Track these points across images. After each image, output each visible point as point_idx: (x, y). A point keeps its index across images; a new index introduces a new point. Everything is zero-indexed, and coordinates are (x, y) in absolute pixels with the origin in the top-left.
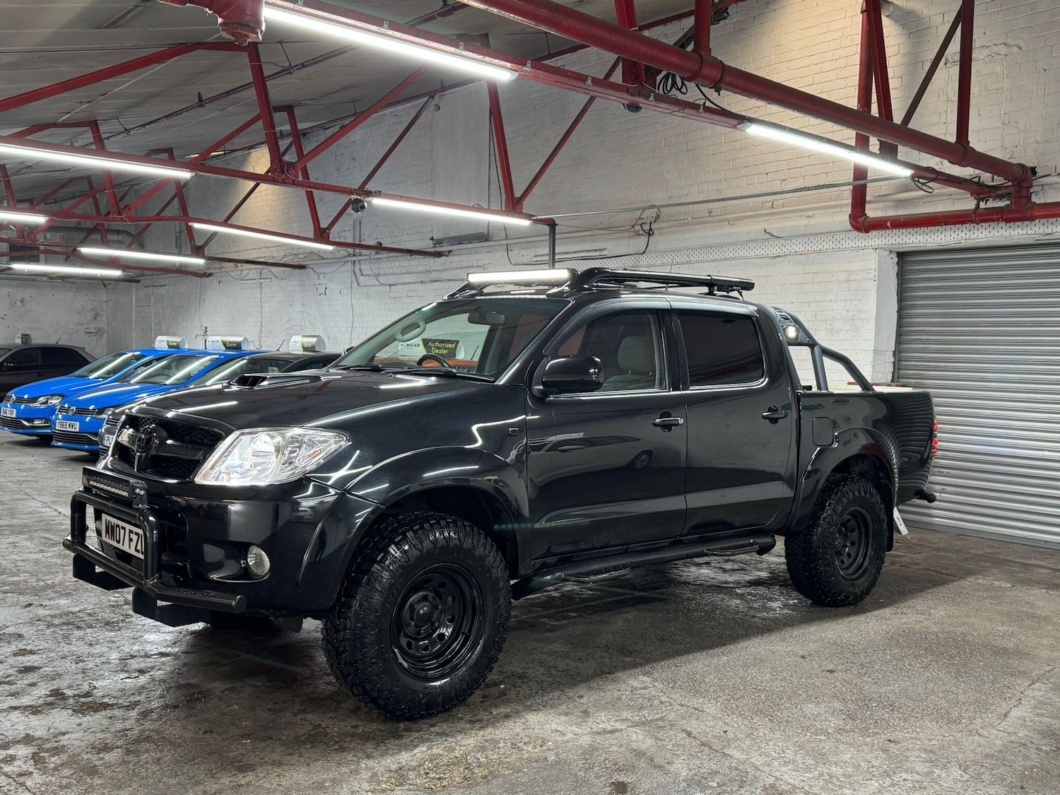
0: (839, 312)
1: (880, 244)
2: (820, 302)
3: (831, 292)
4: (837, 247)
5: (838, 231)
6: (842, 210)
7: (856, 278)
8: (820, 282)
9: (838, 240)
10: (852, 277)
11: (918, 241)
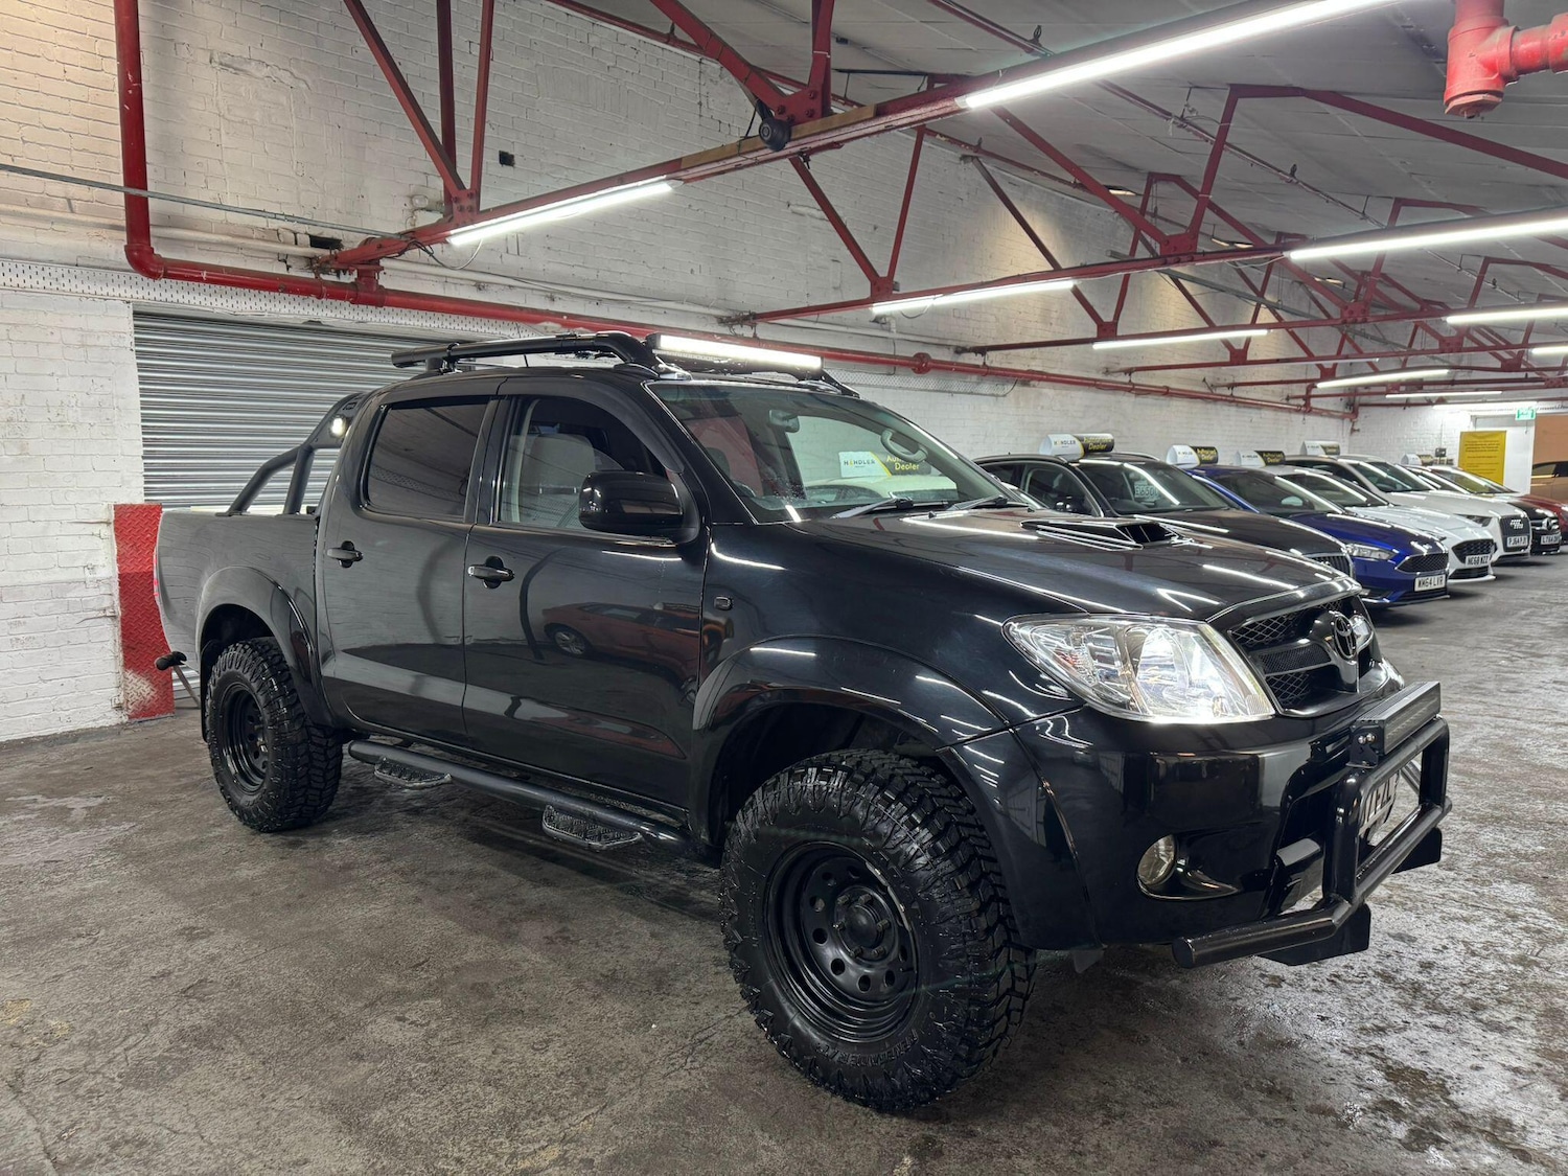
0: (72, 395)
1: (135, 295)
2: (31, 374)
3: (51, 360)
4: (54, 286)
5: (51, 261)
6: (54, 227)
7: (98, 343)
8: (25, 342)
9: (54, 275)
10: (90, 341)
11: (198, 303)
